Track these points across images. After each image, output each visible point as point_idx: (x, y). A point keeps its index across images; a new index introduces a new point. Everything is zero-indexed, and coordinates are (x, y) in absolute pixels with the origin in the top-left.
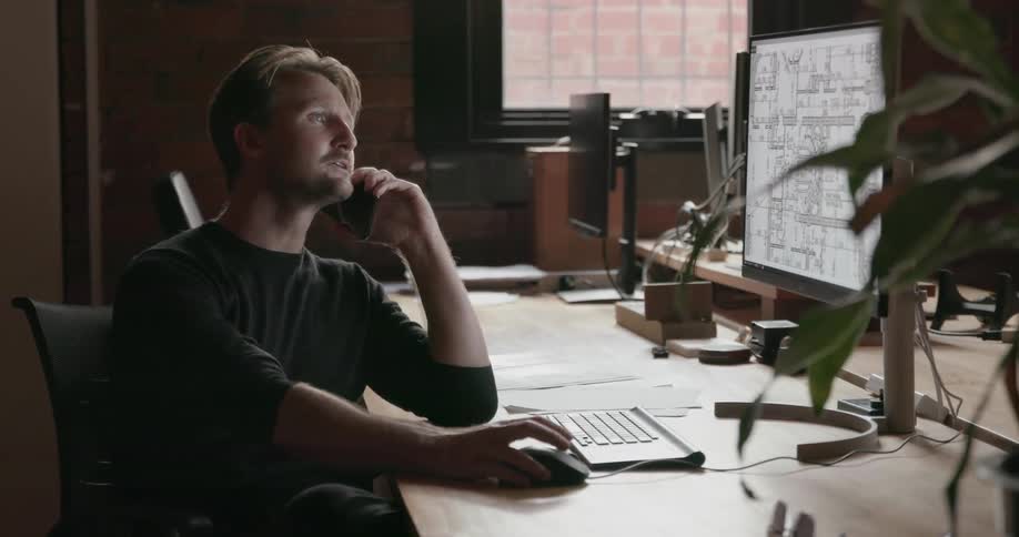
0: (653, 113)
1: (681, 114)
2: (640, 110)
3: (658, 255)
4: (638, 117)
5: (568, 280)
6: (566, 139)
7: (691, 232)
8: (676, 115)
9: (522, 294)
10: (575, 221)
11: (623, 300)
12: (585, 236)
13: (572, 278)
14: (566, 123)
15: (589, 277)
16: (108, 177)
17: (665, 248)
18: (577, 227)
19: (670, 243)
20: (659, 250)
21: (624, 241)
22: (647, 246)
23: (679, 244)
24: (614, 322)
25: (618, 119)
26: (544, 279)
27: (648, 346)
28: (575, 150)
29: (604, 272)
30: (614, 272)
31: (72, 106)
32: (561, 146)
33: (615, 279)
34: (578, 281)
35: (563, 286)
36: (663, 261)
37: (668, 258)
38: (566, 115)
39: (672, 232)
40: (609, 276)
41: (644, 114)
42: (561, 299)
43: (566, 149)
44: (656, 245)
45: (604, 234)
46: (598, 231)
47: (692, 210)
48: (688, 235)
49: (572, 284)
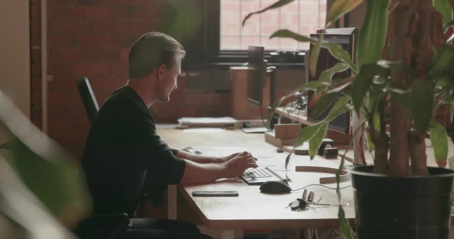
0: (284, 53)
1: (297, 53)
2: (279, 51)
3: (284, 113)
4: (278, 54)
5: (246, 124)
6: (247, 64)
7: (298, 104)
8: (295, 53)
9: (227, 129)
10: (250, 99)
11: (269, 131)
12: (254, 105)
13: (248, 123)
14: (247, 56)
15: (255, 122)
16: (50, 77)
17: (288, 110)
18: (250, 101)
19: (289, 108)
20: (285, 111)
21: (270, 108)
22: (280, 109)
23: (293, 109)
24: (264, 140)
25: (269, 55)
26: (236, 123)
27: (276, 148)
28: (251, 68)
29: (261, 121)
30: (266, 121)
31: (36, 48)
32: (245, 67)
33: (266, 124)
34: (251, 124)
35: (245, 126)
36: (286, 116)
37: (288, 115)
38: (247, 53)
39: (290, 104)
40: (263, 122)
41: (281, 53)
42: (244, 132)
43: (246, 68)
44: (284, 109)
45: (261, 104)
46: (258, 103)
47: (298, 95)
48: (297, 105)
49: (248, 125)
